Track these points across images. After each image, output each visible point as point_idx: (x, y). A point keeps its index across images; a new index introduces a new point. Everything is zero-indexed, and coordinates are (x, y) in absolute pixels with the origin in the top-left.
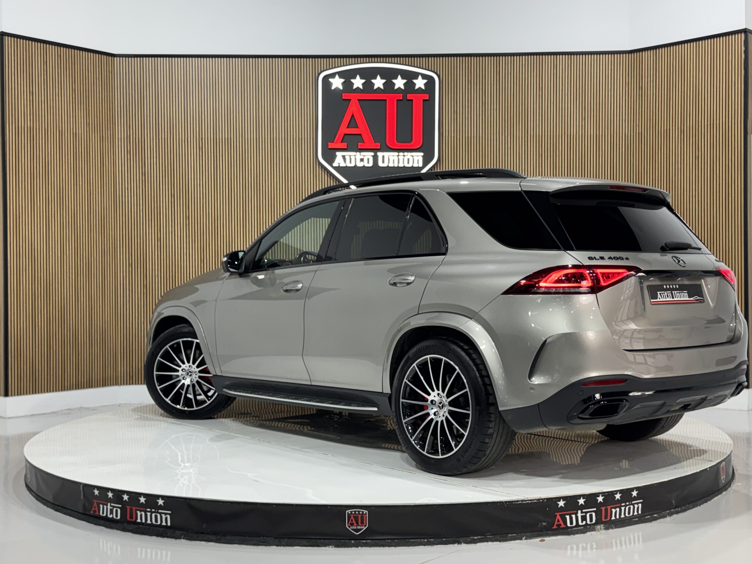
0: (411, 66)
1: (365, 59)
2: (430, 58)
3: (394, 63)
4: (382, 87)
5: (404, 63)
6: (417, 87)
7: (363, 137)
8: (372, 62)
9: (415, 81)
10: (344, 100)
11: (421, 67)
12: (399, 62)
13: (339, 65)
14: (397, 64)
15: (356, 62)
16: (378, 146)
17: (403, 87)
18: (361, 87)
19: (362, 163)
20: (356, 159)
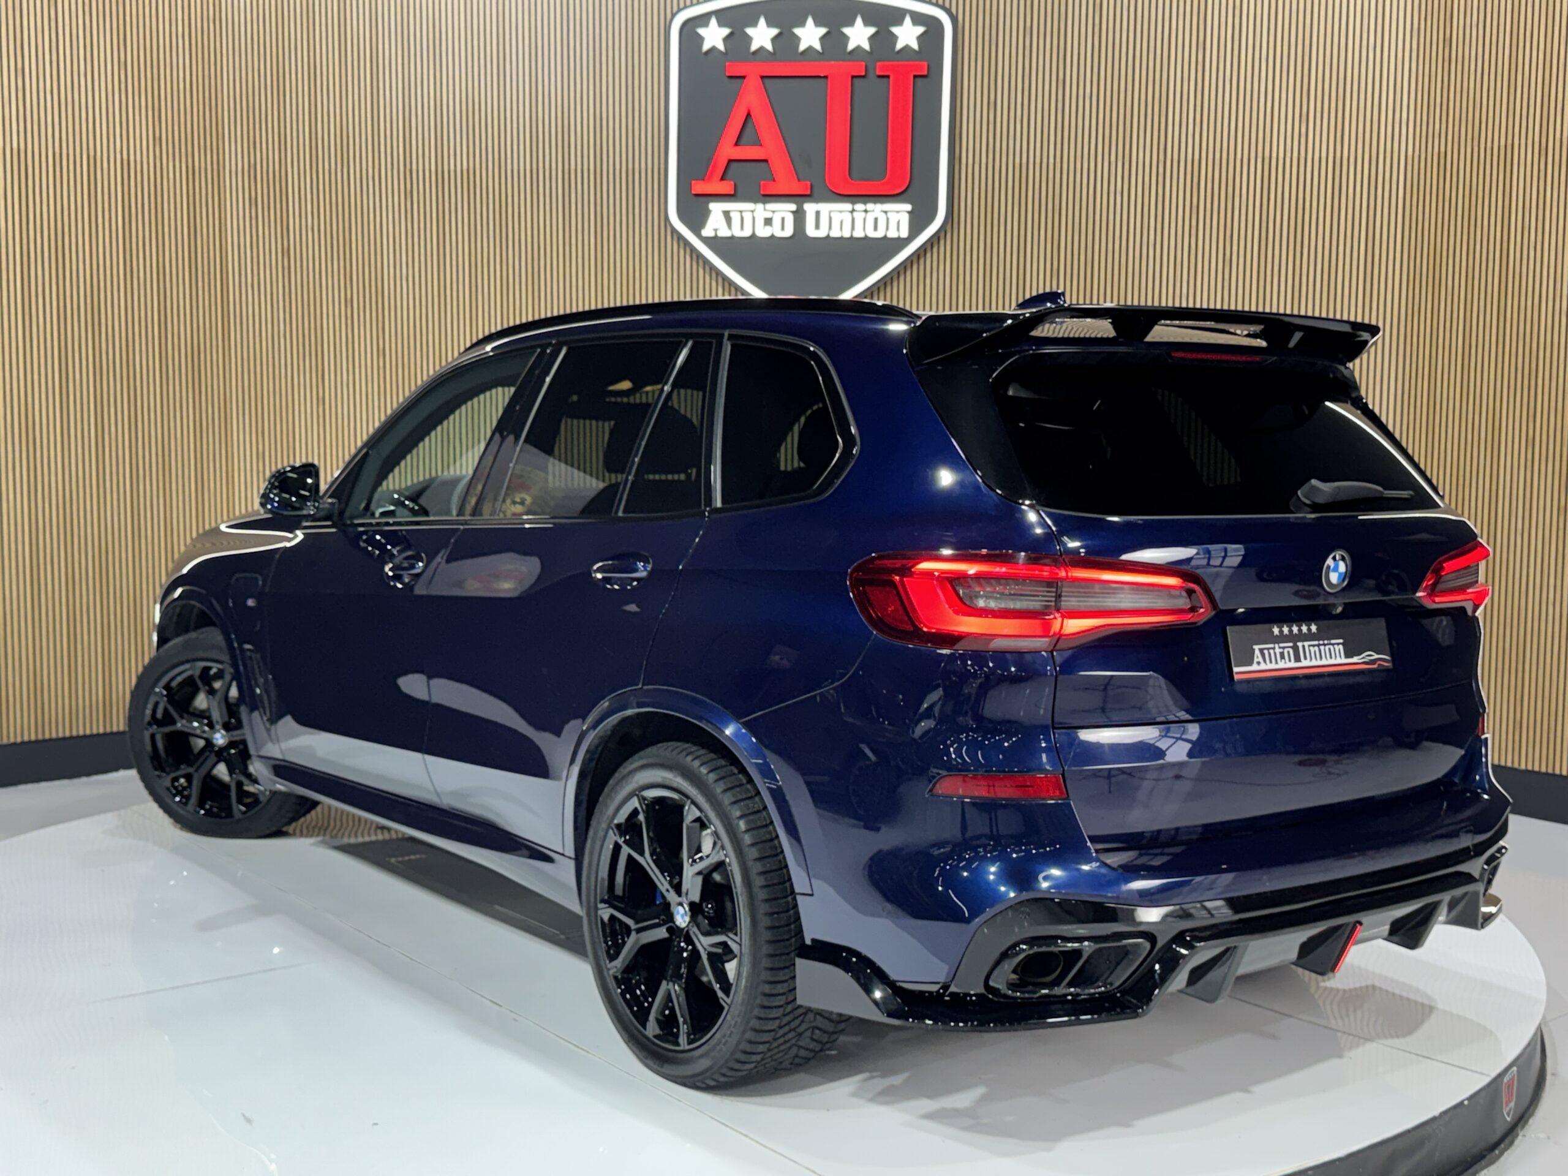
4: (818, 46)
6: (899, 45)
7: (771, 166)
9: (895, 30)
10: (730, 77)
16: (805, 188)
17: (866, 46)
18: (769, 47)
19: (768, 228)
20: (754, 219)
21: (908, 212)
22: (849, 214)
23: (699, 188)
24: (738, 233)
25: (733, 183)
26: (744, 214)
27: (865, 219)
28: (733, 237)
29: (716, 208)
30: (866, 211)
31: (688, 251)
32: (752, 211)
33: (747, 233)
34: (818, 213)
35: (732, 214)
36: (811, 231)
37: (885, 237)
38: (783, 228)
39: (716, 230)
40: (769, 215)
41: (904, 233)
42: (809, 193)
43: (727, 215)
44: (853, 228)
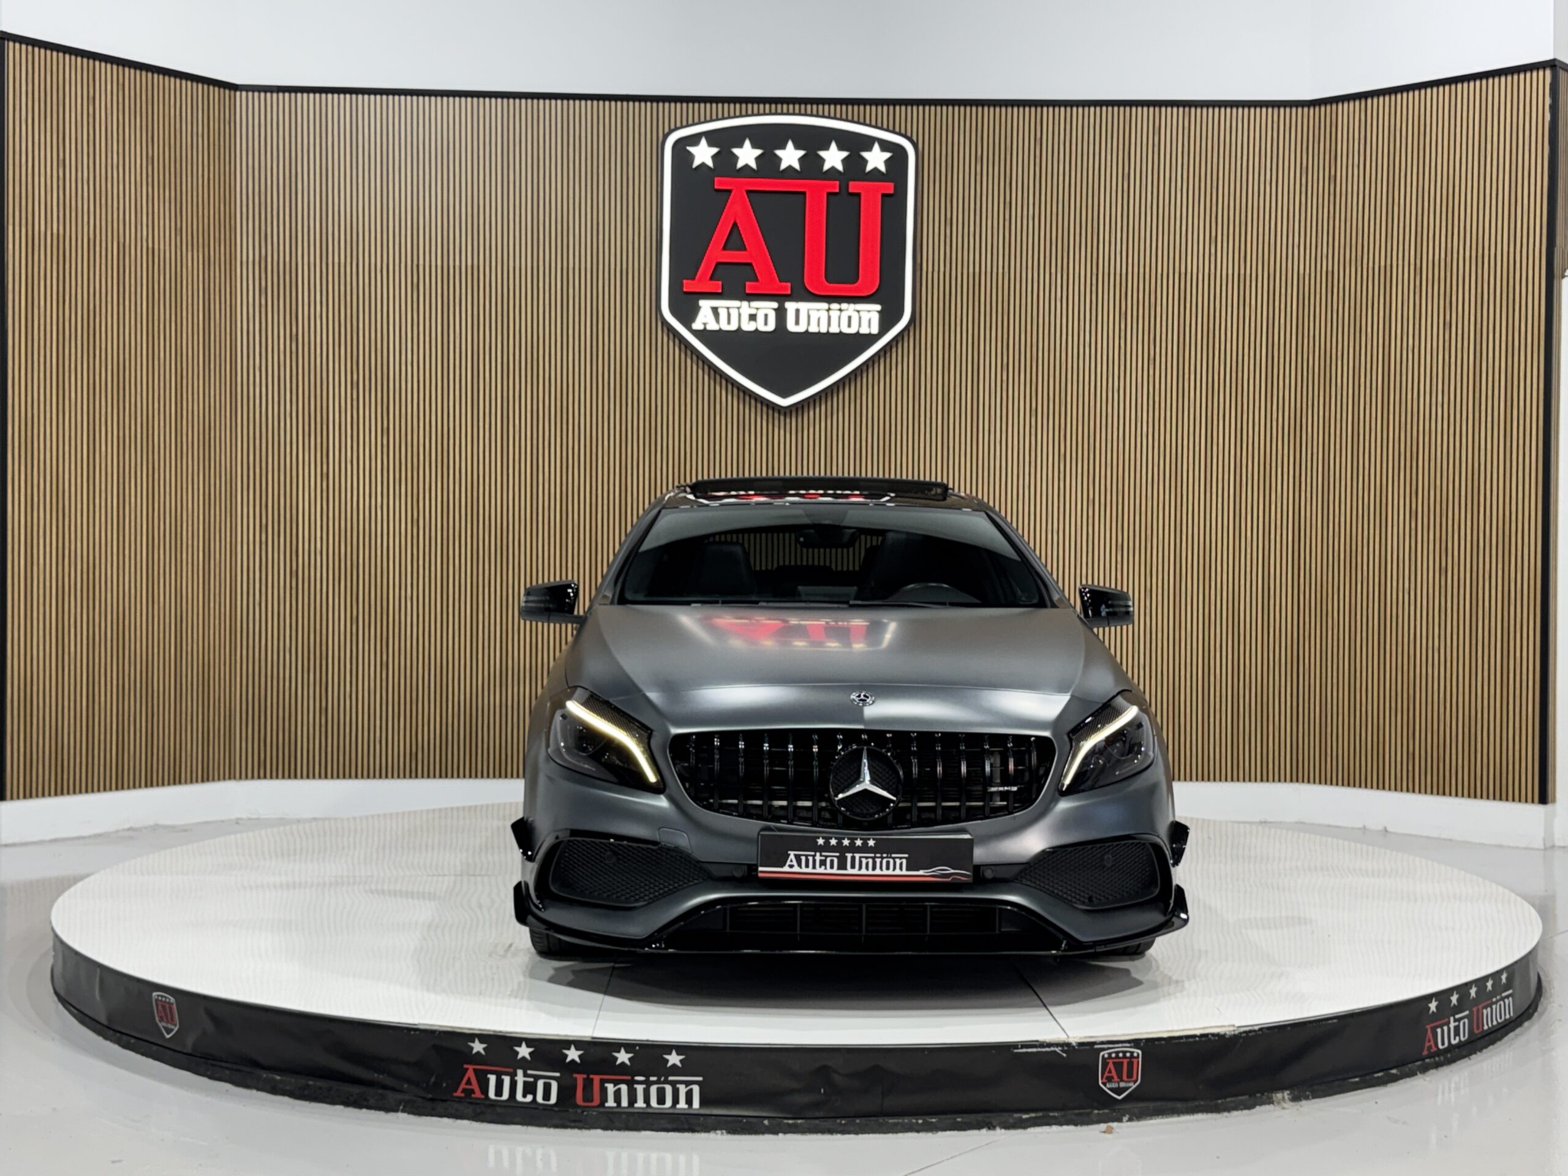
0: (858, 123)
1: (761, 106)
2: (898, 108)
3: (823, 116)
4: (797, 166)
5: (844, 116)
6: (869, 168)
7: (755, 267)
8: (776, 114)
9: (865, 154)
10: (717, 190)
11: (879, 124)
12: (832, 115)
13: (708, 118)
14: (829, 117)
15: (744, 113)
16: (786, 288)
17: (840, 167)
18: (753, 165)
19: (753, 323)
20: (740, 315)
21: (878, 312)
22: (826, 313)
23: (688, 286)
24: (725, 327)
25: (720, 283)
26: (731, 311)
27: (839, 317)
28: (720, 330)
29: (705, 305)
30: (840, 310)
31: (677, 342)
32: (739, 308)
33: (733, 327)
34: (797, 311)
35: (720, 310)
36: (791, 327)
37: (858, 333)
38: (766, 324)
39: (705, 324)
40: (753, 312)
41: (875, 330)
42: (789, 292)
43: (715, 310)
44: (829, 325)
